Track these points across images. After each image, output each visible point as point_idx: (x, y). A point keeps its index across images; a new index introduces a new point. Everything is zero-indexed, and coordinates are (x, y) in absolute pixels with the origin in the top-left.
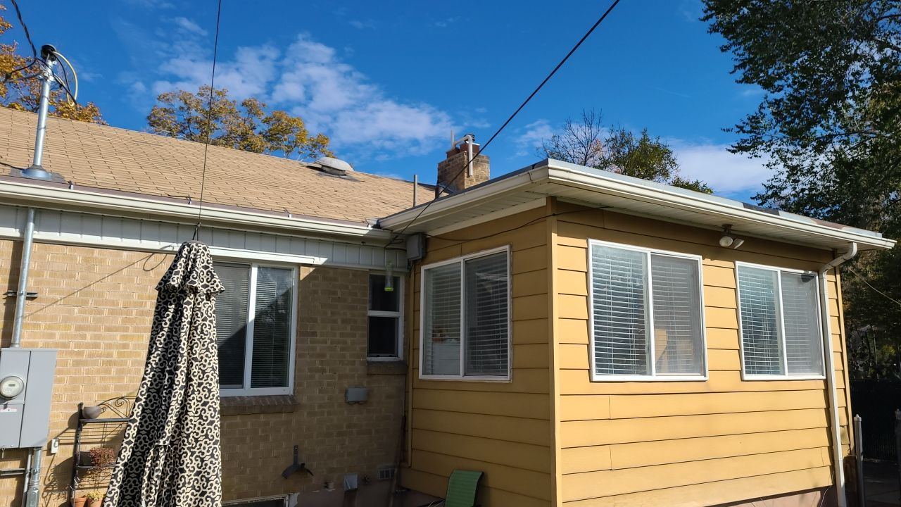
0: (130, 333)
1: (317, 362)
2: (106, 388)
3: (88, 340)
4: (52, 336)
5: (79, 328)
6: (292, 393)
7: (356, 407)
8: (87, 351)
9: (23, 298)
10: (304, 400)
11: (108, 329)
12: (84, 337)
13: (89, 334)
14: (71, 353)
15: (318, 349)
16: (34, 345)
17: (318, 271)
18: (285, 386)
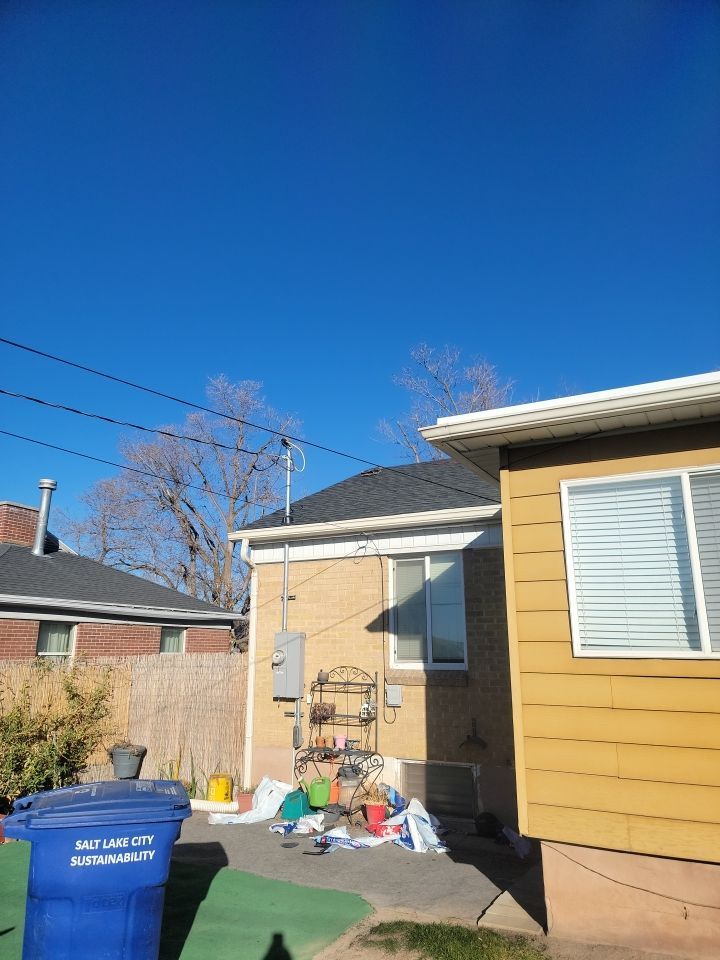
1: (486, 640)
2: (335, 660)
3: (322, 626)
4: (304, 624)
5: (317, 617)
6: (467, 669)
8: (322, 633)
9: (286, 600)
10: (478, 676)
11: (333, 618)
12: (320, 624)
14: (314, 635)
15: (485, 627)
16: (295, 629)
17: (478, 554)
18: (462, 662)
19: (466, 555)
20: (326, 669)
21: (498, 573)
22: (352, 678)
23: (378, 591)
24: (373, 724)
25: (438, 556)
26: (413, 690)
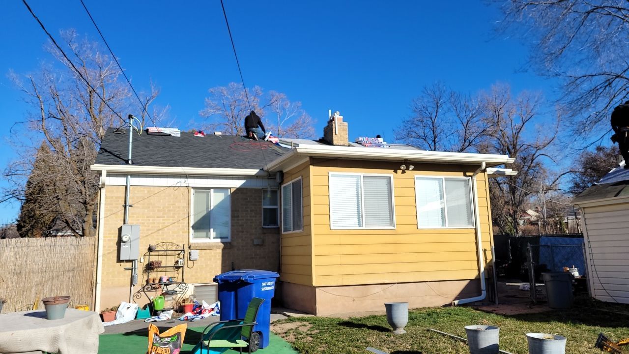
0: (166, 218)
1: (240, 228)
2: (158, 239)
3: (151, 221)
4: (139, 220)
5: (148, 217)
6: (230, 241)
7: (258, 247)
8: (151, 225)
9: (128, 207)
10: (235, 244)
11: (158, 217)
12: (149, 220)
13: (151, 219)
14: (145, 226)
15: (240, 223)
16: (132, 223)
17: (238, 190)
18: (227, 238)
19: (233, 190)
20: (153, 244)
21: (247, 199)
22: (169, 248)
23: (186, 205)
24: (181, 270)
25: (217, 189)
26: (203, 252)
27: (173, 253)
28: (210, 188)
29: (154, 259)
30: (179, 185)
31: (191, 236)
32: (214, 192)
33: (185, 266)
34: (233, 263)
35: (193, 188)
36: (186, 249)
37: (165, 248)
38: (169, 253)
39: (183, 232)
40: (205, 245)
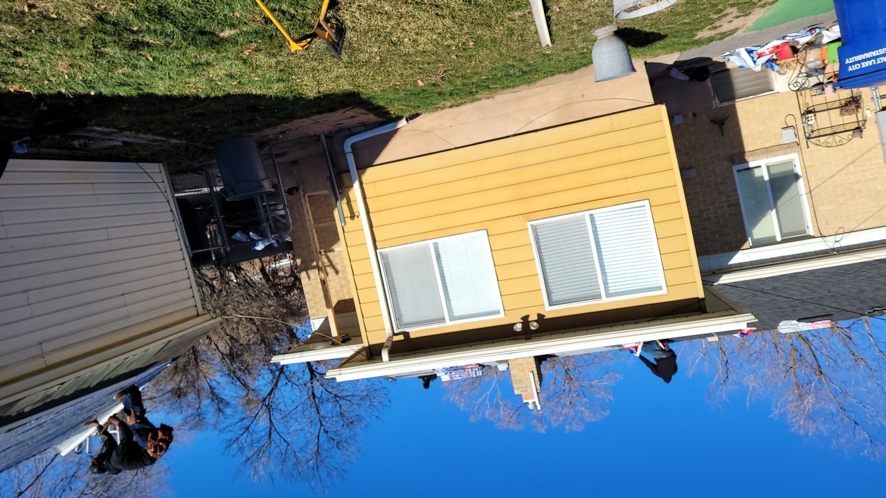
0: (847, 182)
1: (722, 189)
2: (850, 149)
10: (725, 164)
11: (859, 181)
15: (724, 197)
17: (737, 248)
18: (739, 171)
19: (746, 245)
20: (857, 140)
21: (720, 236)
22: (830, 139)
23: (820, 209)
24: (803, 109)
25: (771, 242)
26: (774, 143)
27: (822, 132)
28: (783, 241)
29: (850, 119)
30: (838, 237)
31: (797, 162)
32: (775, 237)
33: (798, 116)
34: (723, 135)
35: (814, 237)
36: (803, 141)
37: (837, 137)
38: (829, 131)
39: (813, 166)
40: (775, 153)
